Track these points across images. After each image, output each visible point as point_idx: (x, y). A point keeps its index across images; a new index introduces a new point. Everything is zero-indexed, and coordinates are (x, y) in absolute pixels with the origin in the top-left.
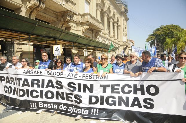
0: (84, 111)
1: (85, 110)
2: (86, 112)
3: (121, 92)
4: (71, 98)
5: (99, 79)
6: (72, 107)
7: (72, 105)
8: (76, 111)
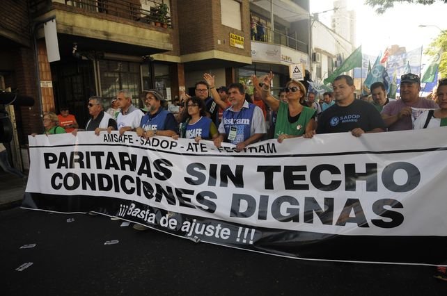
0: (220, 231)
1: (223, 227)
2: (225, 233)
3: (311, 186)
4: (189, 200)
5: (256, 152)
6: (191, 222)
7: (190, 218)
8: (199, 230)
